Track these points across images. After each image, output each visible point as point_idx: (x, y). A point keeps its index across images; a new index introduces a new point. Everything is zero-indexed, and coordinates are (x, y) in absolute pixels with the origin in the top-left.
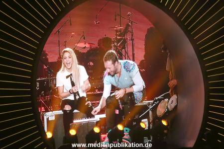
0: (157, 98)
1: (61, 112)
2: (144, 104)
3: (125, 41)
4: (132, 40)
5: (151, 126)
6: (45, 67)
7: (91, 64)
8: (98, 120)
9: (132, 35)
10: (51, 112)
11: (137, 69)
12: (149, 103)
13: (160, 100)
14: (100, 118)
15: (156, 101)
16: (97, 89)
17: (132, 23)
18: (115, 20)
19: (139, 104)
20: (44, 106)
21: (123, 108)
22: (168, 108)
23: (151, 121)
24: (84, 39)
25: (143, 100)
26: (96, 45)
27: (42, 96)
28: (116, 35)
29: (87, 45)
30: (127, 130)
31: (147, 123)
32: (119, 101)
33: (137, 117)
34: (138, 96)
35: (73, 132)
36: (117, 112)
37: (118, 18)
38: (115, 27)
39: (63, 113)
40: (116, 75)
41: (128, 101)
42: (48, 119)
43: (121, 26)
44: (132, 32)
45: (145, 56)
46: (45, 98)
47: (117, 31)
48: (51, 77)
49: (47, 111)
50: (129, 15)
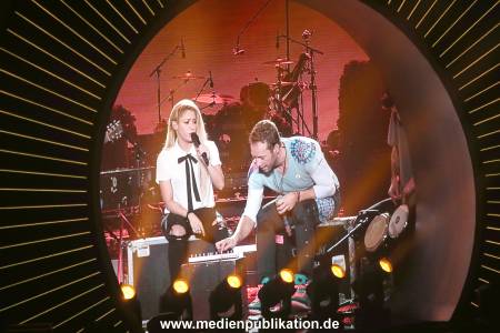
0: (364, 211)
1: (162, 240)
2: (338, 223)
3: (297, 91)
4: (313, 88)
5: (352, 270)
6: (130, 145)
7: (227, 138)
8: (241, 256)
9: (313, 79)
10: (142, 240)
11: (319, 155)
12: (348, 221)
13: (371, 216)
14: (245, 254)
15: (362, 217)
16: (238, 191)
17: (311, 54)
18: (278, 46)
19: (327, 224)
20: (127, 227)
21: (293, 231)
22: (387, 233)
23: (351, 259)
24: (211, 85)
25: (335, 215)
26: (237, 99)
27: (123, 205)
28: (279, 77)
29: (219, 100)
30: (300, 280)
31: (343, 264)
32: (285, 218)
33: (321, 251)
34: (326, 206)
35: (181, 287)
36: (280, 240)
37: (283, 42)
38: (276, 62)
39: (166, 242)
40: (275, 170)
41: (305, 219)
42: (135, 254)
43: (288, 60)
44: (313, 73)
45: (340, 122)
46: (129, 211)
47: (280, 70)
48: (142, 166)
49: (133, 237)
50: (306, 36)
